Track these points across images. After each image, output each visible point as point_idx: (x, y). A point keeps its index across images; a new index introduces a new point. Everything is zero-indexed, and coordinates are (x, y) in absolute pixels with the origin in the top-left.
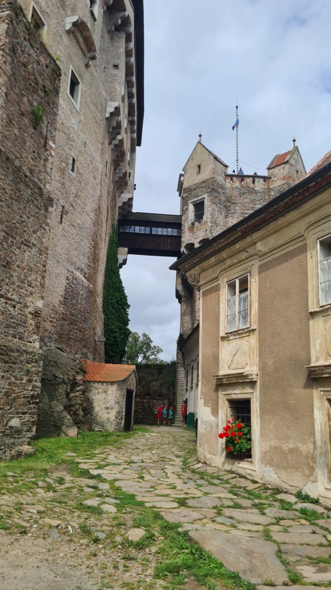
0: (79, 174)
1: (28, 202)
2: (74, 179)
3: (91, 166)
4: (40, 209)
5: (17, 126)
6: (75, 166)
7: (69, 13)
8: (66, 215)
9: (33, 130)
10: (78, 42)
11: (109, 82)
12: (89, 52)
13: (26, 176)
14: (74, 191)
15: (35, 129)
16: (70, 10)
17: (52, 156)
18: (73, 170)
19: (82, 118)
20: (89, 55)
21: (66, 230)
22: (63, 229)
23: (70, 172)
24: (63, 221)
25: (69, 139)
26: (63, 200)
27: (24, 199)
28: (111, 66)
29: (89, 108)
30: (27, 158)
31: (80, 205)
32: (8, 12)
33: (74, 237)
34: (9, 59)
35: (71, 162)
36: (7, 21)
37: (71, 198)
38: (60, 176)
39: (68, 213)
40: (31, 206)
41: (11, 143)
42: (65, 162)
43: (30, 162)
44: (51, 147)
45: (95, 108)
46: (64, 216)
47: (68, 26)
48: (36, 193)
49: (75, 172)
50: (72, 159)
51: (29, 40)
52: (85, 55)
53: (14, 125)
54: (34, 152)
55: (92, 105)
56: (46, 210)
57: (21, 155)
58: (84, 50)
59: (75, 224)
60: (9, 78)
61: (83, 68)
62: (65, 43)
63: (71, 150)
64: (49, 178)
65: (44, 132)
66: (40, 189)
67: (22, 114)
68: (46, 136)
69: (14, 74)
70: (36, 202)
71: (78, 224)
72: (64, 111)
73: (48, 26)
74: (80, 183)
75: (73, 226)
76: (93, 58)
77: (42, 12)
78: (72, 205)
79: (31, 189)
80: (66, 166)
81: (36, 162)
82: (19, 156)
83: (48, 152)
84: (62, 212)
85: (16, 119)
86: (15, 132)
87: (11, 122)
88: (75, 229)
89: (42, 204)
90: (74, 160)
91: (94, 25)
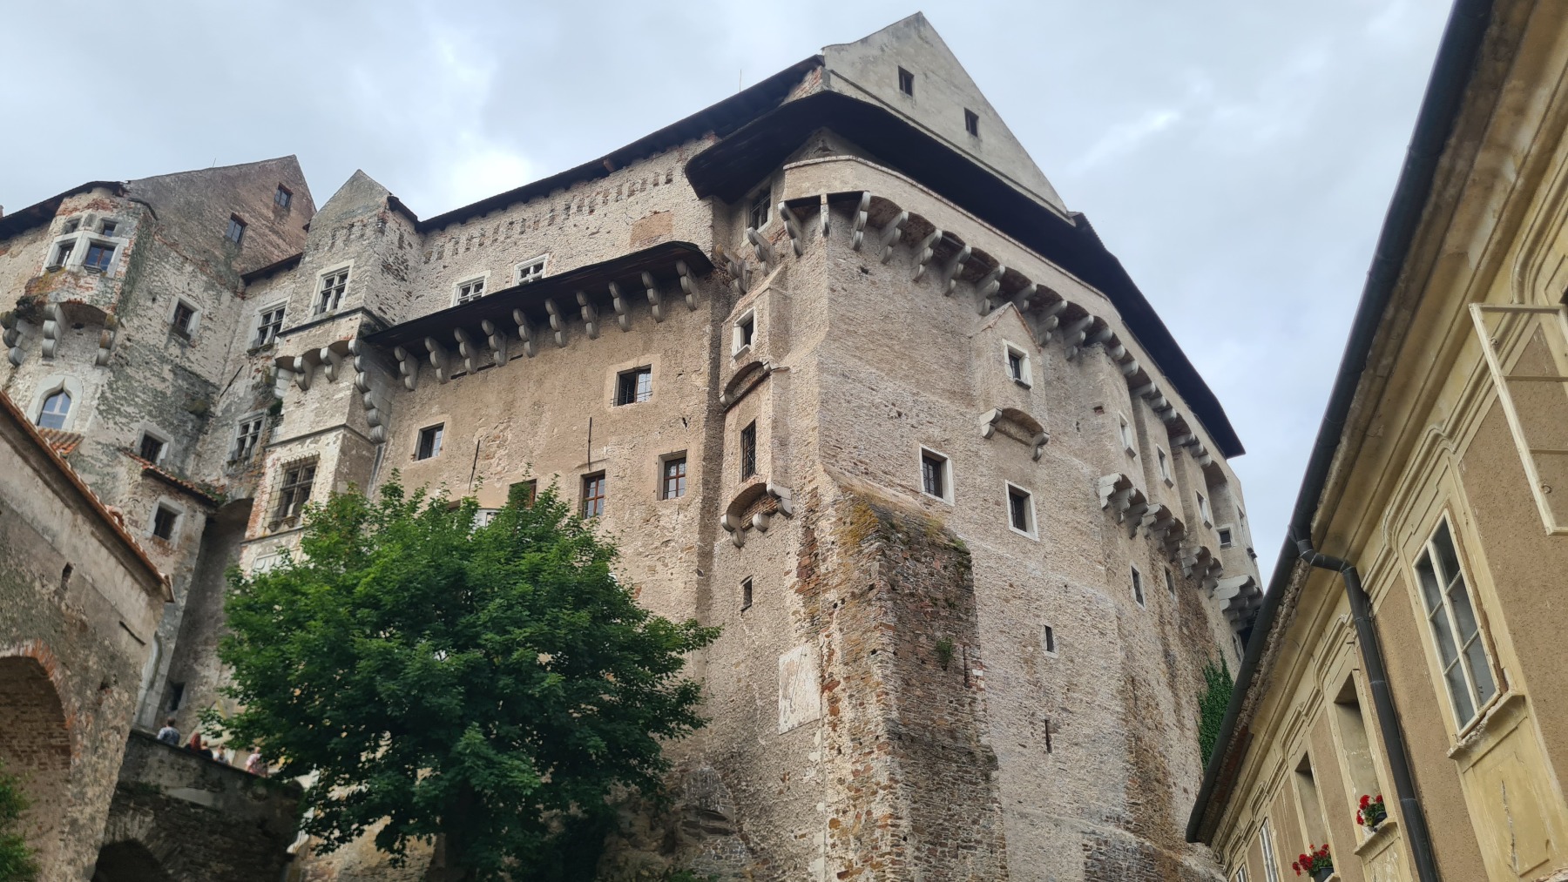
0: (1066, 646)
1: (954, 784)
2: (1057, 661)
3: (1088, 618)
4: (976, 784)
5: (918, 684)
6: (1054, 638)
7: (982, 409)
8: (1055, 731)
9: (943, 674)
10: (1009, 436)
11: (1093, 442)
12: (1032, 436)
13: (943, 748)
14: (1062, 683)
15: (945, 669)
16: (982, 403)
17: (981, 690)
18: (1050, 648)
19: (1049, 546)
20: (1034, 441)
21: (1063, 759)
22: (1057, 760)
23: (1046, 653)
24: (1052, 746)
25: (1030, 601)
26: (1044, 710)
27: (948, 781)
28: (1090, 412)
29: (1059, 521)
30: (941, 718)
31: (1082, 700)
32: (877, 544)
33: (1083, 764)
34: (889, 604)
35: (1043, 636)
36: (878, 557)
37: (1059, 697)
38: (1028, 673)
39: (1059, 727)
40: (961, 786)
41: (915, 712)
42: (1031, 644)
43: (947, 721)
44: (977, 677)
45: (1071, 511)
46: (1053, 736)
47: (985, 430)
48: (964, 763)
49: (1056, 649)
50: (1043, 630)
51: (911, 556)
52: (1027, 445)
53: (914, 685)
54: (951, 702)
55: (1064, 511)
56: (987, 778)
57: (932, 720)
58: (1024, 439)
59: (1080, 740)
60: (894, 629)
61: (1028, 466)
62: (986, 459)
63: (1038, 616)
64: (983, 726)
65: (961, 663)
66: (970, 753)
67: (923, 662)
68: (965, 666)
69: (900, 619)
70: (967, 777)
71: (1086, 736)
72: (1009, 563)
73: (952, 456)
74: (1072, 661)
75: (1076, 744)
76: (1043, 442)
77: (939, 446)
78: (1064, 709)
79: (956, 762)
80: (1035, 650)
81: (957, 715)
82: (929, 722)
83: (974, 689)
84: (1047, 732)
85: (916, 675)
86: (917, 693)
87: (908, 684)
88: (1082, 747)
89: (979, 774)
90: (1048, 630)
91: (1028, 396)
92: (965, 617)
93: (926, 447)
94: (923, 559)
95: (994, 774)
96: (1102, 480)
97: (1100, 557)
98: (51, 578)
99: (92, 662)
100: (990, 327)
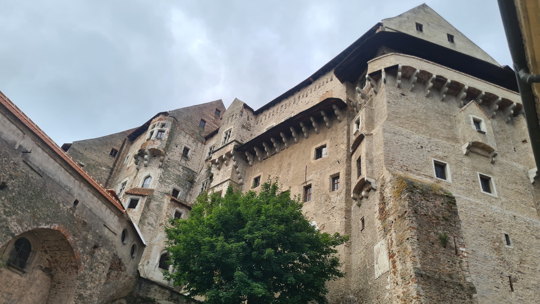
0: (517, 243)
1: (452, 299)
2: (513, 250)
3: (529, 231)
4: (465, 299)
5: (430, 253)
6: (510, 239)
7: (463, 143)
8: (515, 282)
9: (443, 249)
10: (478, 154)
11: (523, 155)
12: (490, 153)
13: (445, 282)
14: (516, 260)
15: (445, 247)
16: (462, 141)
17: (465, 257)
18: (508, 243)
19: (504, 200)
20: (491, 155)
21: (521, 295)
22: (517, 295)
23: (506, 246)
24: (514, 288)
25: (495, 223)
26: (508, 272)
27: (449, 297)
28: (520, 143)
29: (508, 189)
30: (444, 268)
31: (529, 268)
32: (407, 194)
33: (533, 297)
34: (414, 218)
35: (504, 238)
36: (407, 199)
37: (516, 266)
38: (497, 254)
39: (517, 280)
40: (456, 300)
41: (429, 265)
42: (497, 242)
43: (447, 270)
44: (462, 251)
45: (514, 185)
46: (514, 284)
47: (465, 152)
48: (457, 289)
49: (512, 244)
50: (504, 235)
51: (424, 199)
52: (488, 157)
53: (428, 253)
54: (449, 262)
55: (511, 184)
56: (471, 297)
57: (439, 269)
58: (485, 155)
59: (530, 286)
60: (417, 229)
61: (489, 166)
62: (466, 163)
63: (500, 229)
64: (467, 273)
65: (453, 245)
66: (460, 285)
67: (433, 244)
68: (456, 246)
69: (420, 225)
70: (459, 296)
71: (533, 285)
72: (482, 206)
73: (449, 162)
74: (521, 250)
75: (528, 288)
76: (495, 155)
77: (442, 159)
78: (519, 272)
79: (453, 288)
80: (500, 244)
81: (452, 268)
82: (437, 270)
83: (461, 256)
84: (510, 281)
85: (429, 249)
86: (430, 257)
87: (425, 253)
88: (532, 290)
89: (466, 295)
90: (507, 236)
91: (485, 136)
92: (454, 225)
93: (435, 159)
94: (430, 200)
95: (474, 295)
96: (530, 171)
97: (533, 204)
98: (68, 203)
99: (90, 237)
100: (462, 110)
